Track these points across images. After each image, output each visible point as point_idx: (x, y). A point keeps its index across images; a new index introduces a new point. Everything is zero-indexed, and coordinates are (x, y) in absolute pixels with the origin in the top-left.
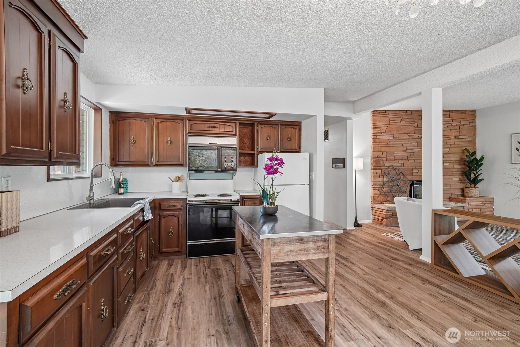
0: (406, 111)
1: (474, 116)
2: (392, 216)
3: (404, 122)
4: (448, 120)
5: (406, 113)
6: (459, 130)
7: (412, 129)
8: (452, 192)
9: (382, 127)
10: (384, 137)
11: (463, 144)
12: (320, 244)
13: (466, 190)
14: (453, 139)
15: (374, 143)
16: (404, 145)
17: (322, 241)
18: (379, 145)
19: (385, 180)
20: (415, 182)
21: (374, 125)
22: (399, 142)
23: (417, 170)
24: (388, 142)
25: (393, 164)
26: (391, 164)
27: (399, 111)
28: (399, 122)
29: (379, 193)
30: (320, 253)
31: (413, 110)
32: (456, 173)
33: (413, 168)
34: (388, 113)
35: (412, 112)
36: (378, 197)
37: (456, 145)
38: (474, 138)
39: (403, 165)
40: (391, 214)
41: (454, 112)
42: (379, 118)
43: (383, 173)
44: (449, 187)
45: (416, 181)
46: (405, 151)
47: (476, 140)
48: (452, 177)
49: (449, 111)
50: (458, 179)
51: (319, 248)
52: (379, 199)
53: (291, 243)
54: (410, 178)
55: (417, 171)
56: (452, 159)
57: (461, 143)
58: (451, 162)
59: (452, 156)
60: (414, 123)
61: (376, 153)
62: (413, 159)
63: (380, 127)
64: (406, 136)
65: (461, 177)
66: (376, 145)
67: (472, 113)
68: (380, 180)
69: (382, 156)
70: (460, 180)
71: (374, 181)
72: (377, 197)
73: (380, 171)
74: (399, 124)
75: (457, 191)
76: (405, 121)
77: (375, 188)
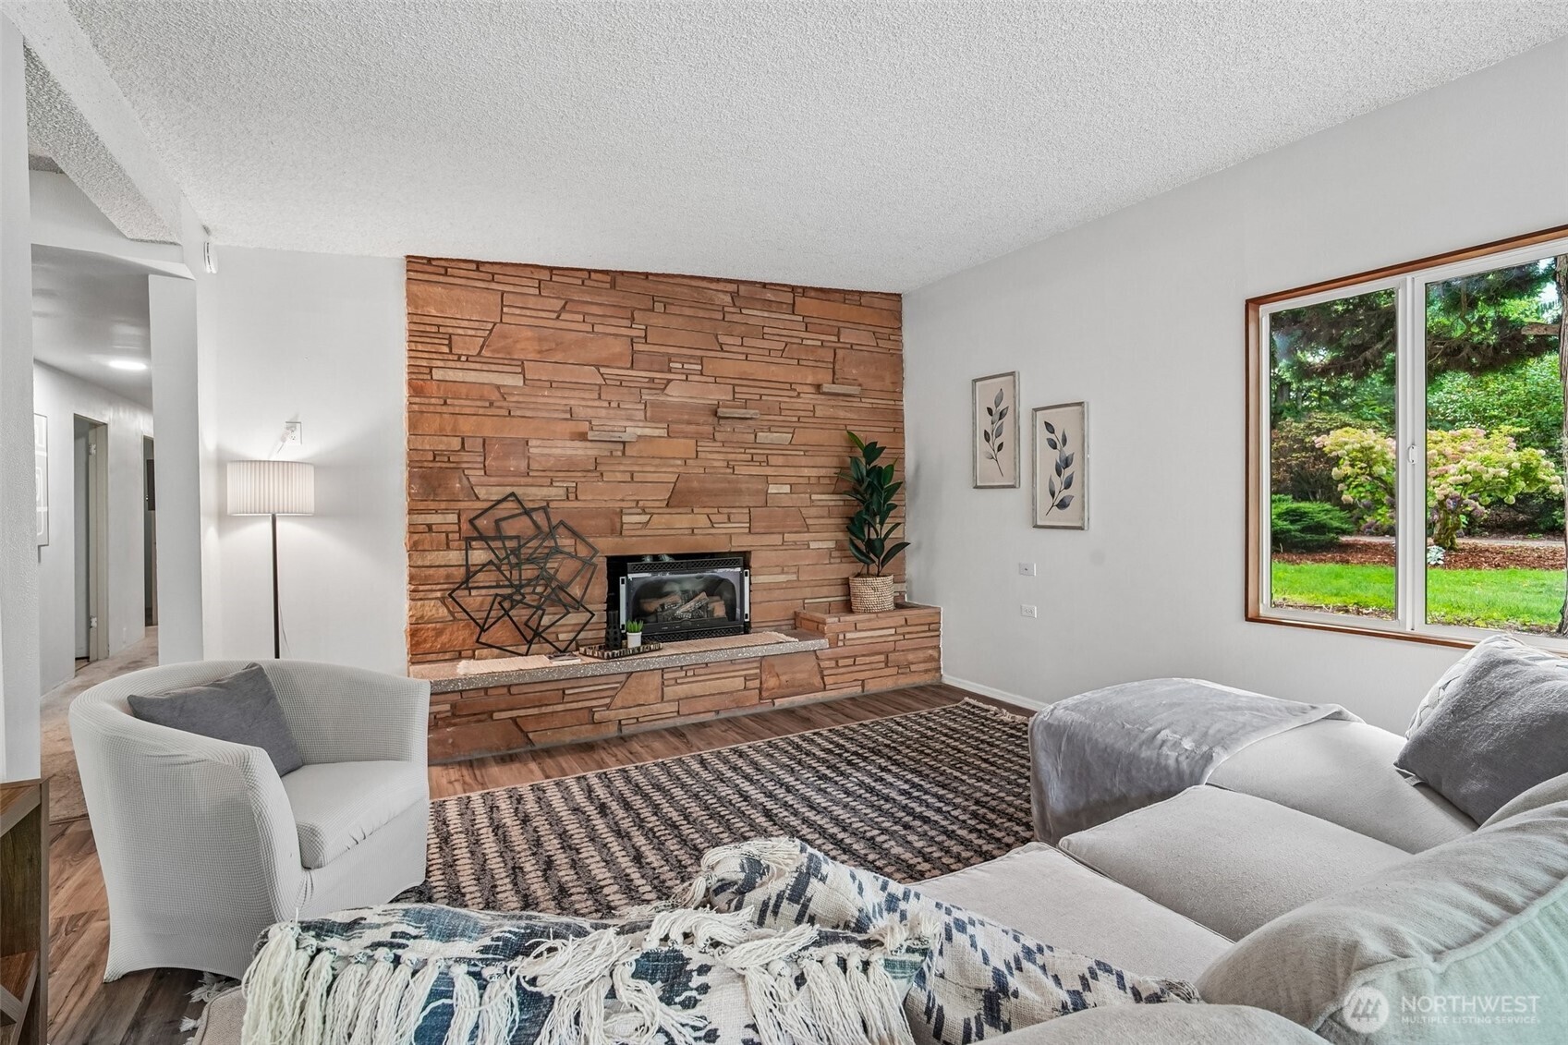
0: (590, 271)
1: (898, 316)
2: (454, 715)
3: (580, 318)
4: (789, 325)
5: (586, 282)
6: (834, 363)
7: (619, 347)
8: (807, 592)
9: (460, 331)
10: (471, 377)
11: (849, 415)
13: (857, 584)
14: (809, 398)
15: (417, 400)
16: (581, 412)
18: (445, 409)
19: (479, 556)
20: (667, 559)
21: (416, 319)
22: (557, 399)
23: (646, 514)
24: (495, 396)
25: (515, 490)
26: (509, 490)
27: (551, 269)
28: (554, 315)
29: (443, 612)
31: (622, 273)
32: (822, 521)
33: (624, 504)
34: (493, 275)
35: (620, 280)
36: (439, 633)
37: (820, 421)
38: (895, 396)
39: (572, 494)
40: (447, 707)
41: (813, 294)
42: (439, 289)
43: (465, 526)
44: (794, 577)
45: (670, 555)
46: (582, 437)
47: (905, 402)
48: (806, 536)
49: (793, 289)
50: (831, 545)
52: (444, 638)
54: (608, 546)
55: (645, 518)
56: (806, 472)
57: (842, 414)
58: (801, 480)
59: (804, 461)
60: (627, 323)
61: (427, 444)
62: (622, 468)
63: (450, 330)
64: (588, 374)
65: (840, 536)
66: (424, 408)
67: (885, 304)
68: (455, 557)
69: (465, 457)
70: (839, 547)
71: (419, 563)
72: (431, 633)
73: (453, 518)
74: (550, 324)
75: (825, 591)
76: (585, 314)
77: (421, 595)
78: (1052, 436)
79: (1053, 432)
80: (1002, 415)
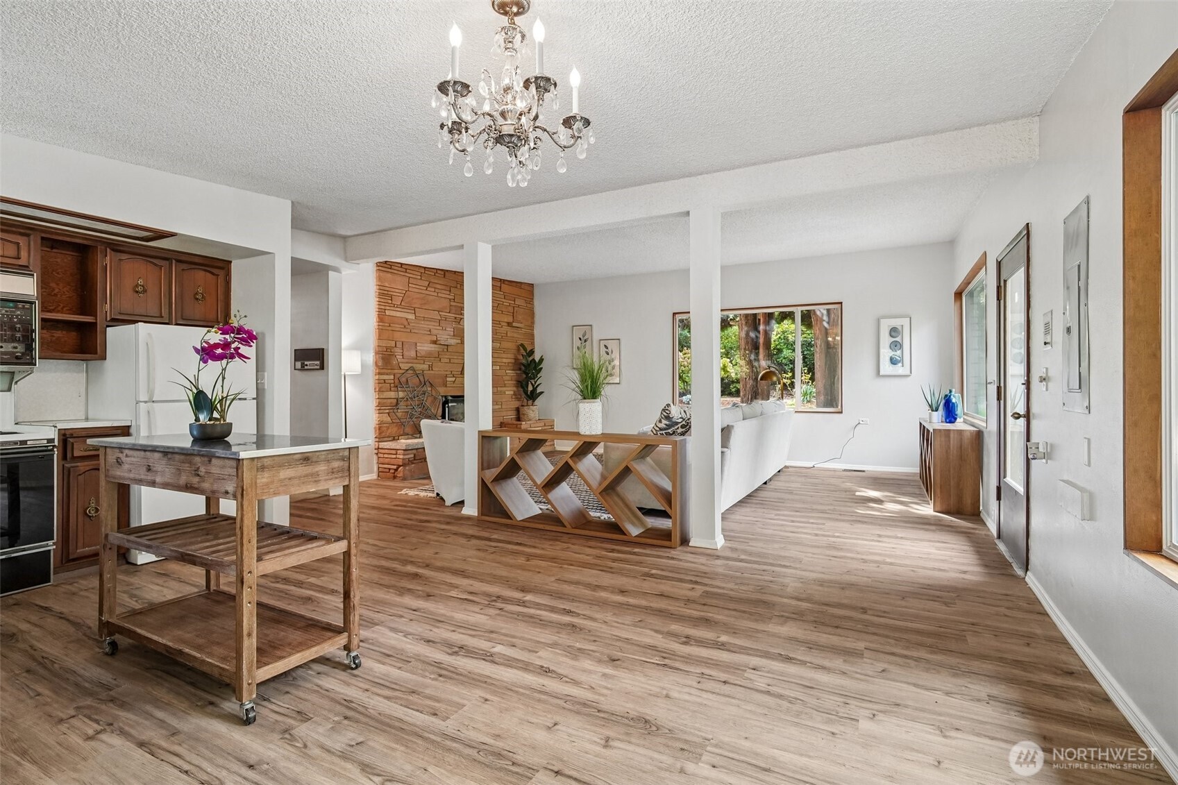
0: (437, 269)
1: (532, 293)
2: (415, 459)
3: (433, 290)
4: (499, 296)
5: (436, 274)
6: (513, 313)
7: (445, 303)
8: (504, 414)
9: (394, 294)
10: (398, 314)
11: (519, 336)
12: (336, 464)
13: (522, 409)
14: (506, 328)
15: (381, 324)
16: (434, 332)
17: (339, 459)
18: (390, 328)
19: (401, 394)
20: (450, 398)
21: (381, 288)
22: (425, 325)
23: (454, 377)
24: (406, 323)
25: (414, 365)
26: (410, 365)
27: (425, 268)
28: (425, 288)
29: (389, 419)
30: (336, 478)
31: (447, 271)
32: (510, 382)
33: (447, 373)
34: (406, 269)
35: (446, 273)
36: (388, 428)
37: (509, 338)
38: (532, 328)
39: (430, 367)
40: (412, 456)
41: (506, 283)
42: (389, 275)
43: (397, 381)
44: (500, 407)
45: (451, 396)
46: (435, 342)
47: (535, 331)
48: (504, 389)
49: (501, 280)
50: (512, 393)
51: (334, 470)
52: (389, 431)
53: (290, 465)
54: (442, 391)
55: (454, 379)
56: (504, 360)
57: (515, 335)
58: (503, 364)
59: (504, 356)
60: (448, 293)
61: (384, 344)
62: (447, 357)
63: (392, 293)
64: (436, 315)
65: (515, 389)
66: (384, 328)
67: (527, 288)
68: (392, 394)
69: (396, 350)
70: (515, 394)
71: (382, 397)
72: (385, 429)
73: (392, 377)
74: (424, 292)
75: (510, 413)
76: (435, 288)
77: (381, 411)
78: (607, 350)
79: (607, 348)
80: (585, 341)
